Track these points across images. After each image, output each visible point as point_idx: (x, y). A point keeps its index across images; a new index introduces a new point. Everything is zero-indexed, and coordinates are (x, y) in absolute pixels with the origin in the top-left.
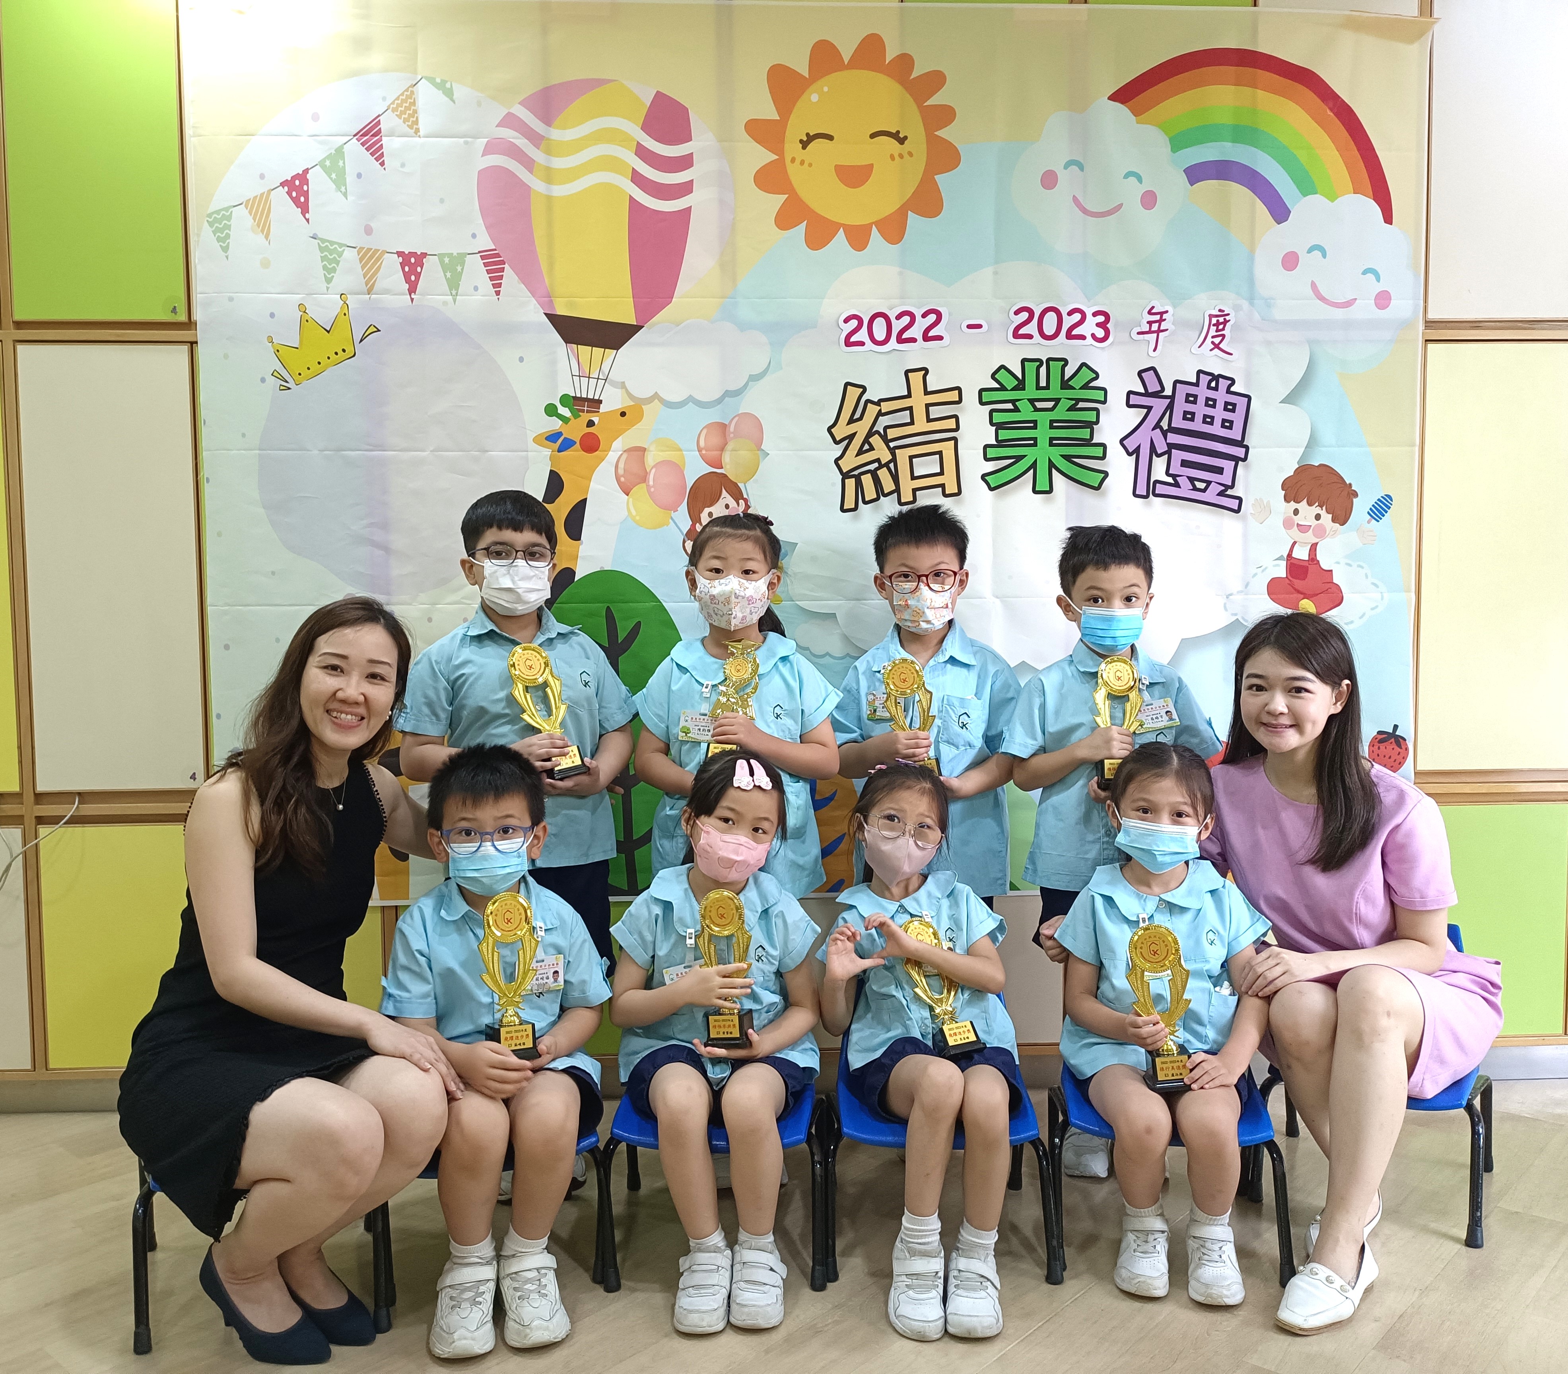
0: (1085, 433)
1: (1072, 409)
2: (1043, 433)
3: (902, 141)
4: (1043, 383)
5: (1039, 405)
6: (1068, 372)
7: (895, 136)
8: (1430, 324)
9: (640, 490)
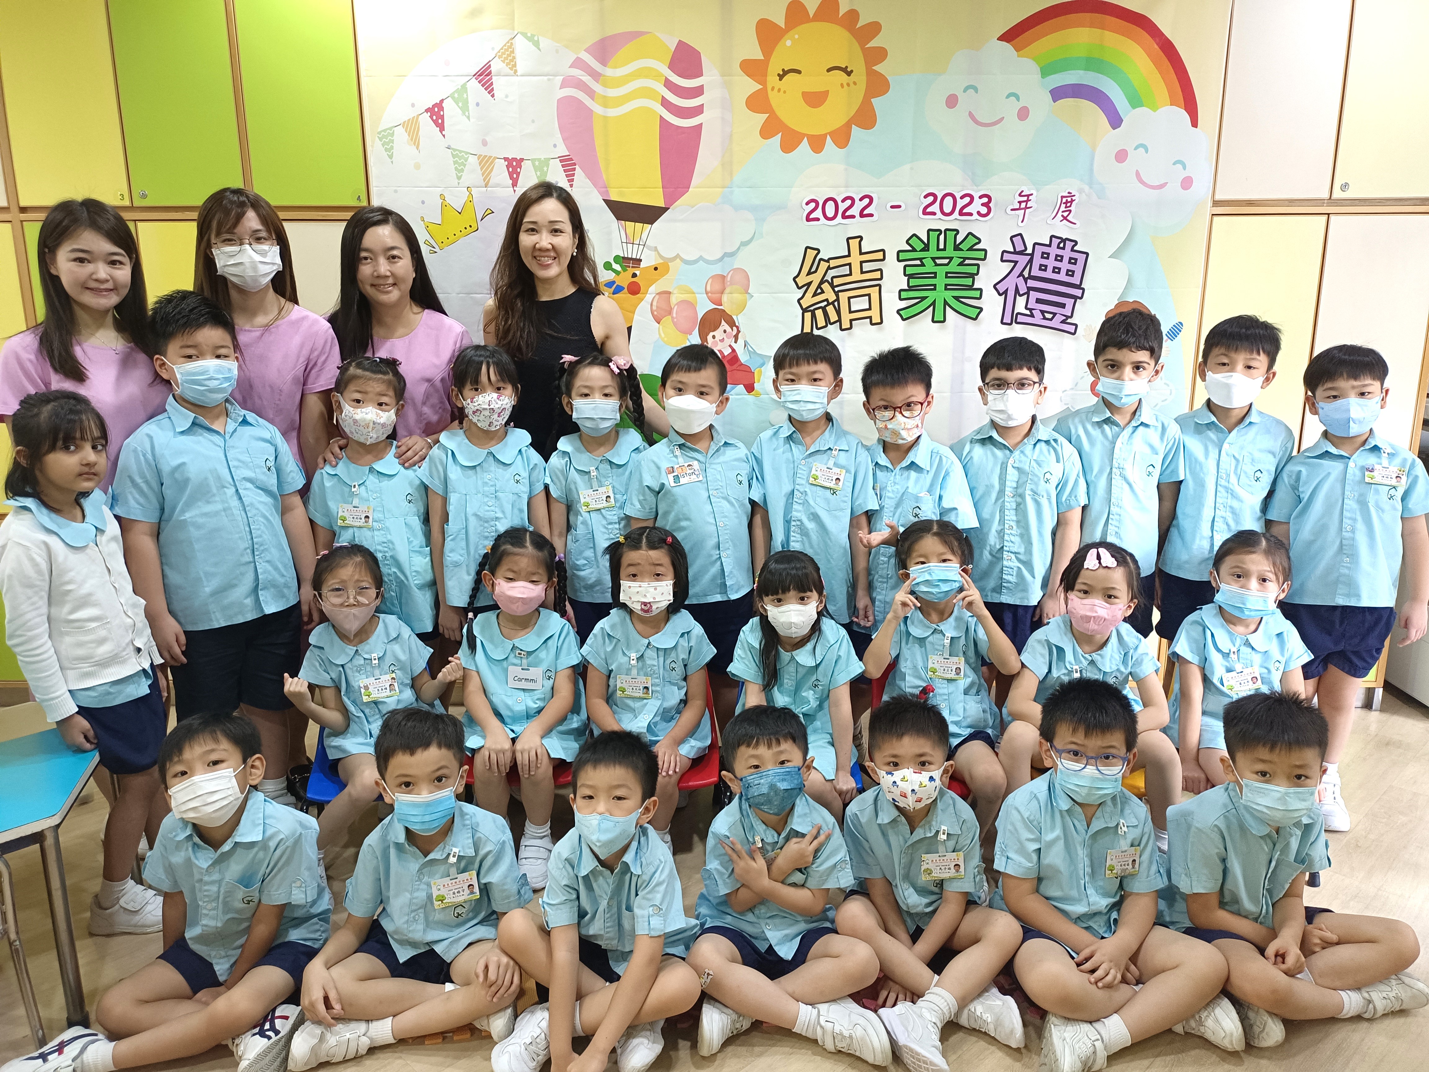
0: (968, 281)
1: (961, 264)
2: (941, 281)
3: (849, 74)
4: (942, 246)
5: (938, 261)
6: (960, 238)
7: (845, 70)
8: (1216, 203)
9: (667, 320)
